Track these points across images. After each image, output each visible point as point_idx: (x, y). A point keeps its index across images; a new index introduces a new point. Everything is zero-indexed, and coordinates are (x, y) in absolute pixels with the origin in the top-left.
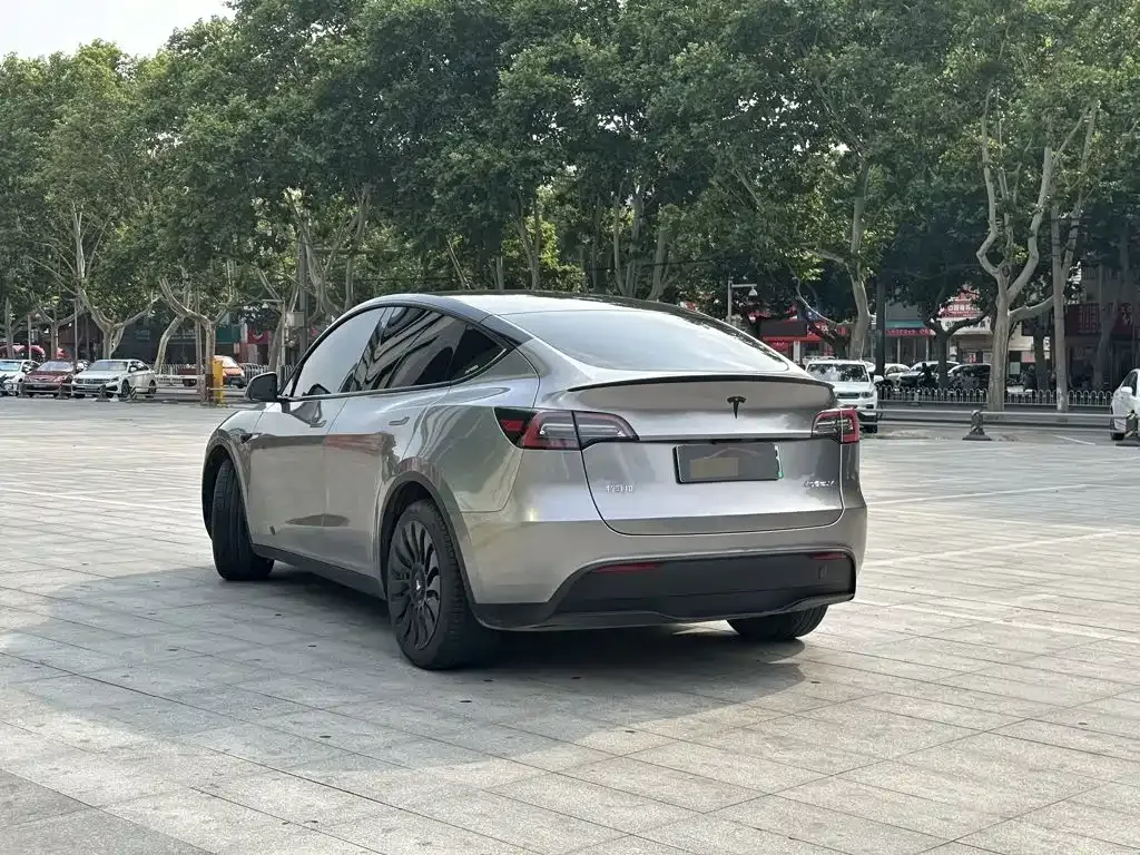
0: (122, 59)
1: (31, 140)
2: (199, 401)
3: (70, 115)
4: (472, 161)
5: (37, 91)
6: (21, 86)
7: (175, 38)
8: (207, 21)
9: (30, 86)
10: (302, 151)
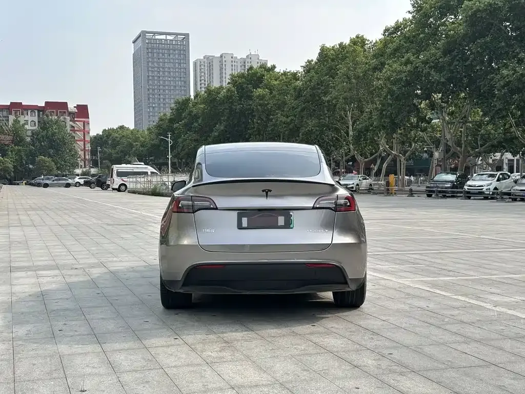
0: (367, 42)
1: (329, 81)
2: (383, 193)
3: (342, 69)
4: (513, 74)
5: (333, 60)
6: (326, 58)
7: (386, 30)
8: (401, 20)
9: (329, 58)
10: (435, 76)
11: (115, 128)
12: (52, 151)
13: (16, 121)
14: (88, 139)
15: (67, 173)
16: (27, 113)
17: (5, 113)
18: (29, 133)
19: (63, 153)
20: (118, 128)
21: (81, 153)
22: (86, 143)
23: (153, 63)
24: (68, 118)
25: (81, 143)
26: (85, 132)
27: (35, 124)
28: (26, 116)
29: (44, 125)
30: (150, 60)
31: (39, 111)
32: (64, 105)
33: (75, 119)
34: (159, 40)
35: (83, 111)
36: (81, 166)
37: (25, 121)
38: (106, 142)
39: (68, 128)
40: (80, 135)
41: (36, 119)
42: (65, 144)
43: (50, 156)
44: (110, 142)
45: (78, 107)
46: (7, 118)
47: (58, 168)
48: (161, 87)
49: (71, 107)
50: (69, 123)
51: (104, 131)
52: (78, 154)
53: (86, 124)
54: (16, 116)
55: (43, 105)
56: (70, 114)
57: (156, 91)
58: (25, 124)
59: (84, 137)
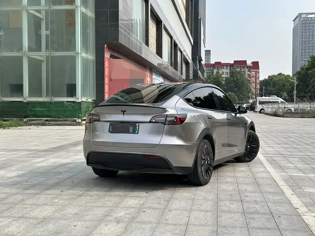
11: (276, 75)
12: (236, 89)
13: (218, 73)
14: (258, 81)
15: (245, 102)
16: (224, 68)
17: (212, 68)
18: (224, 79)
19: (242, 91)
20: (278, 74)
21: (254, 90)
22: (257, 84)
23: (305, 32)
24: (247, 70)
25: (254, 85)
26: (257, 78)
27: (228, 74)
28: (223, 70)
29: (232, 74)
30: (304, 31)
31: (230, 66)
32: (245, 62)
33: (251, 70)
34: (310, 18)
35: (256, 65)
36: (254, 98)
37: (222, 72)
38: (269, 84)
39: (247, 76)
40: (253, 79)
41: (228, 71)
42: (244, 85)
43: (235, 92)
44: (272, 83)
45: (253, 63)
46: (213, 71)
47: (239, 100)
48: (311, 48)
49: (249, 63)
50: (247, 72)
51: (269, 77)
52: (252, 90)
53: (257, 72)
54: (218, 70)
55: (233, 62)
56: (248, 67)
57: (307, 51)
58: (222, 74)
59: (256, 81)
